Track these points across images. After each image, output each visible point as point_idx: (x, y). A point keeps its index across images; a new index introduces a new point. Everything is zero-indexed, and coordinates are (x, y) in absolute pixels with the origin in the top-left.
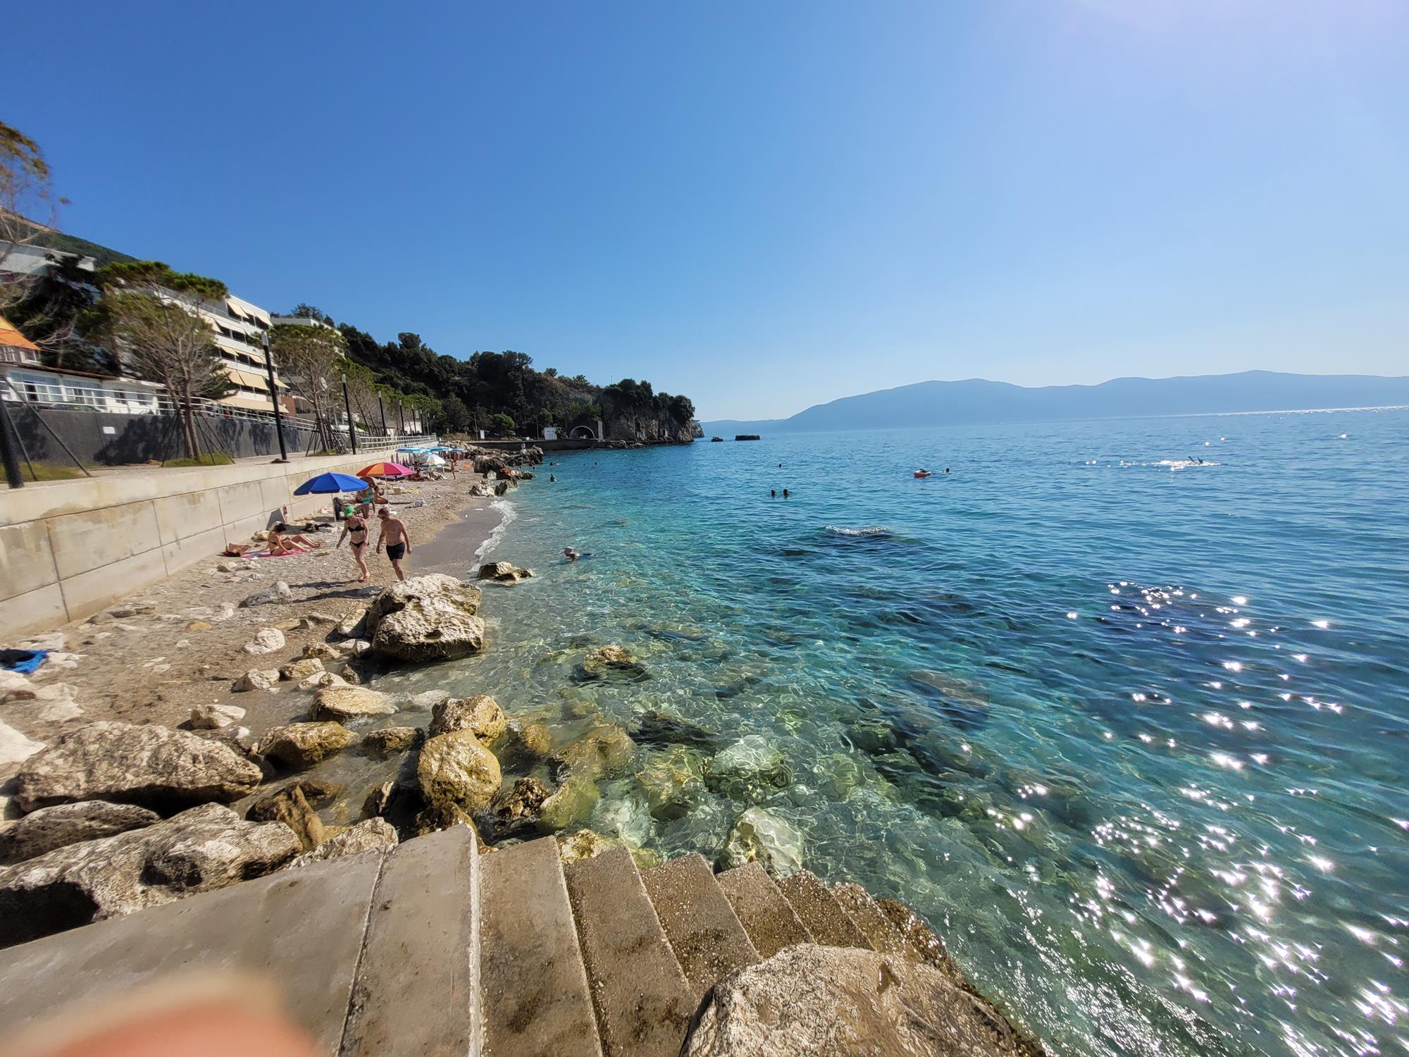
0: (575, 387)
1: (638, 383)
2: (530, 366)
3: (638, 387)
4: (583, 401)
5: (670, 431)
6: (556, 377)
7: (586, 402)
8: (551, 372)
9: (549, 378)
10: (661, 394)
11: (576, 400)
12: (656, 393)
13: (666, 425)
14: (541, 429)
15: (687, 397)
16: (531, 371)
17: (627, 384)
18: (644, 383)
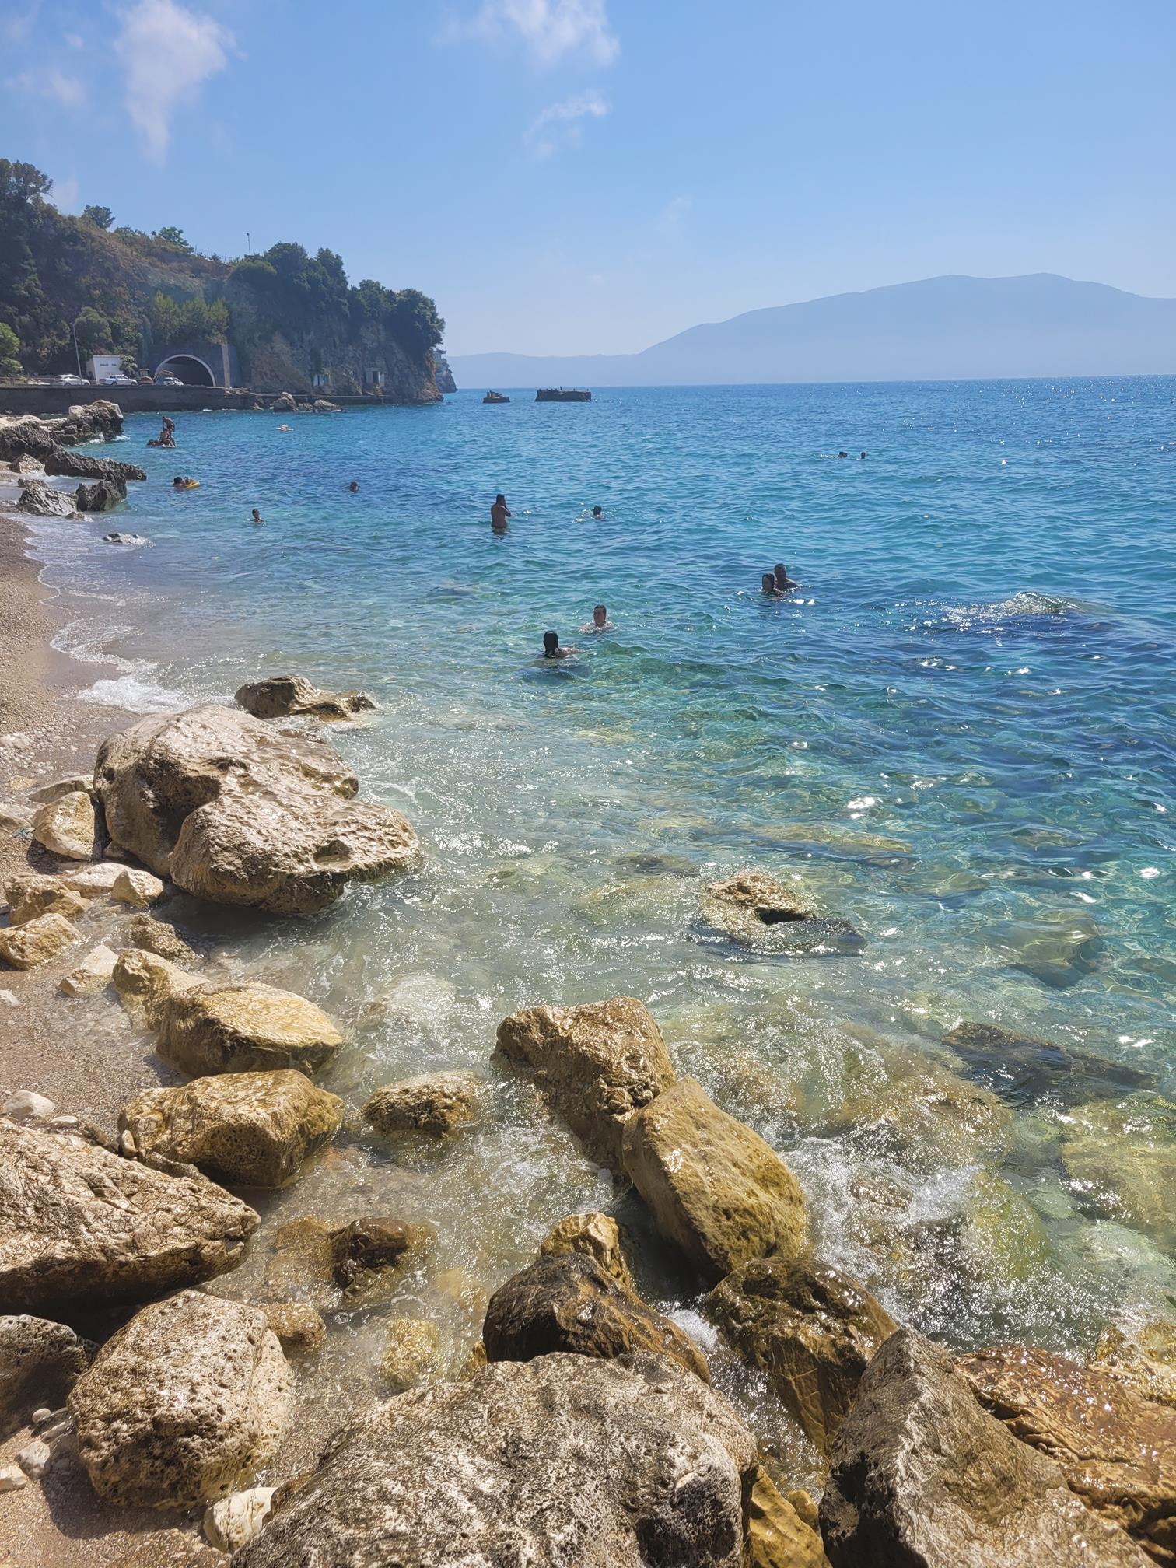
0: (162, 259)
1: (312, 254)
2: (46, 199)
3: (311, 265)
4: (179, 294)
5: (390, 374)
6: (111, 229)
7: (190, 296)
8: (99, 216)
9: (95, 232)
10: (366, 285)
11: (167, 290)
12: (354, 281)
13: (380, 362)
14: (86, 359)
15: (427, 294)
16: (50, 212)
17: (286, 256)
18: (325, 256)
